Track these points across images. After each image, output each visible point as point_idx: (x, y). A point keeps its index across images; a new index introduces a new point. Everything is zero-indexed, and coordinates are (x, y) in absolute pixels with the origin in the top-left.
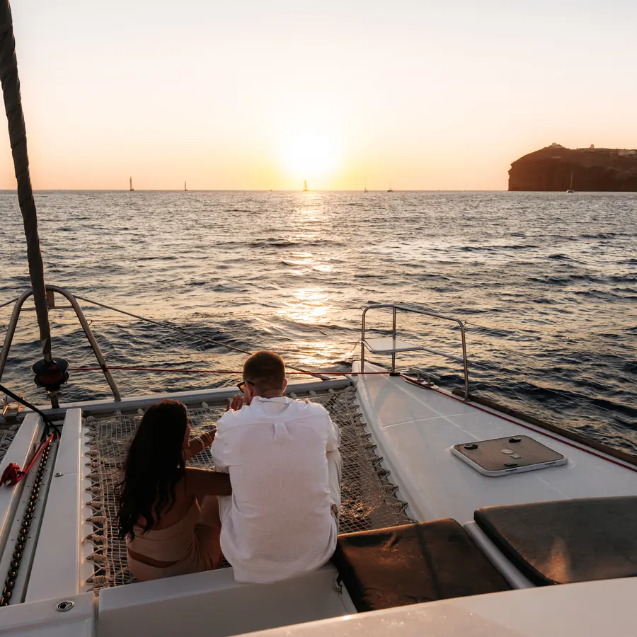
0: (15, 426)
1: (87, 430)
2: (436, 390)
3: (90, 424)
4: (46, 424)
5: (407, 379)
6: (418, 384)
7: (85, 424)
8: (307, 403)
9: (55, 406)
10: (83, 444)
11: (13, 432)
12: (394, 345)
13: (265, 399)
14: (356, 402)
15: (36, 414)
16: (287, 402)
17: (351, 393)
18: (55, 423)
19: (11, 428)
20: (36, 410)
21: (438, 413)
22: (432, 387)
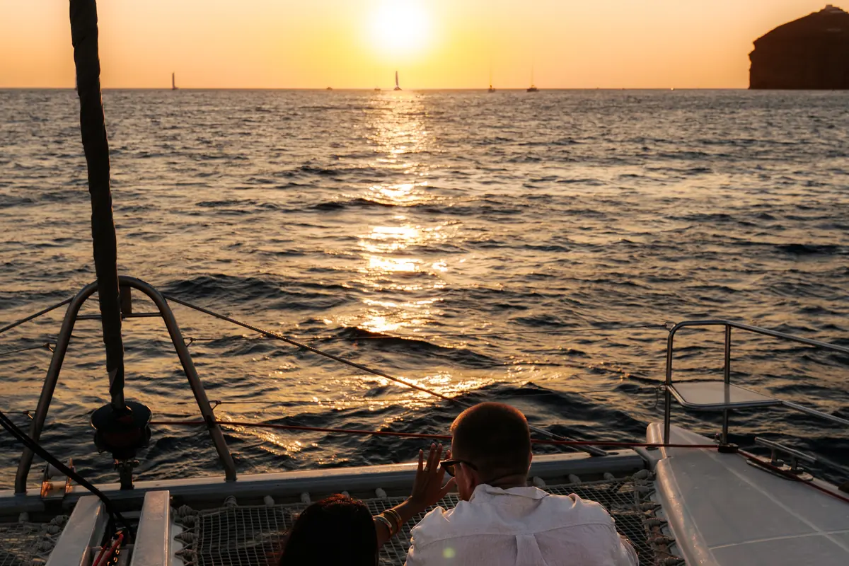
0: (60, 518)
1: (178, 530)
2: (808, 482)
3: (185, 519)
4: (111, 516)
5: (751, 459)
6: (772, 469)
7: (175, 519)
8: (574, 500)
9: (127, 485)
10: (173, 553)
11: (56, 528)
12: (727, 395)
13: (499, 490)
14: (655, 499)
15: (96, 498)
16: (539, 497)
17: (645, 481)
18: (125, 515)
19: (53, 521)
20: (95, 492)
21: (814, 527)
22: (800, 477)
